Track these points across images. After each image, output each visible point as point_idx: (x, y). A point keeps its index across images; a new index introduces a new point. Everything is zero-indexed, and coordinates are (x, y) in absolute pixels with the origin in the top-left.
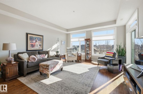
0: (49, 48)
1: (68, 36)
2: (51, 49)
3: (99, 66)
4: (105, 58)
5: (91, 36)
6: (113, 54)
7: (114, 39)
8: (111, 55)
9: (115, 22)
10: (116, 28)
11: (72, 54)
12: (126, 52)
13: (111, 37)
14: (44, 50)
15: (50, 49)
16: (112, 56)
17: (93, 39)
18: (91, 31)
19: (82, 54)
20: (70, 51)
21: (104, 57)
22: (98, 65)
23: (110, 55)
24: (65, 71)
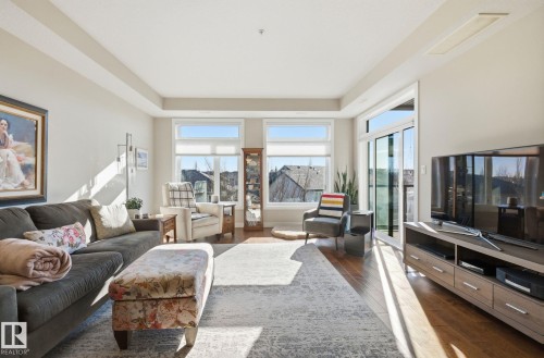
0: (80, 187)
1: (158, 127)
2: (89, 189)
3: (309, 241)
4: (322, 212)
5: (262, 139)
6: (342, 200)
7: (329, 156)
8: (337, 203)
9: (337, 103)
10: (332, 122)
11: (194, 210)
12: (357, 192)
13: (321, 149)
14: (51, 200)
15: (84, 189)
16: (341, 206)
17: (270, 150)
18: (261, 120)
19: (236, 208)
20: (184, 195)
21: (318, 211)
22: (307, 237)
23: (333, 202)
24: (227, 288)
